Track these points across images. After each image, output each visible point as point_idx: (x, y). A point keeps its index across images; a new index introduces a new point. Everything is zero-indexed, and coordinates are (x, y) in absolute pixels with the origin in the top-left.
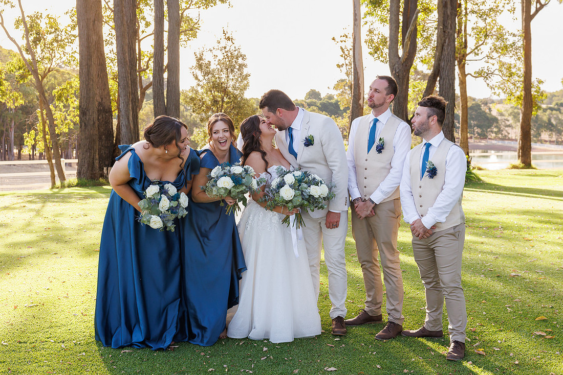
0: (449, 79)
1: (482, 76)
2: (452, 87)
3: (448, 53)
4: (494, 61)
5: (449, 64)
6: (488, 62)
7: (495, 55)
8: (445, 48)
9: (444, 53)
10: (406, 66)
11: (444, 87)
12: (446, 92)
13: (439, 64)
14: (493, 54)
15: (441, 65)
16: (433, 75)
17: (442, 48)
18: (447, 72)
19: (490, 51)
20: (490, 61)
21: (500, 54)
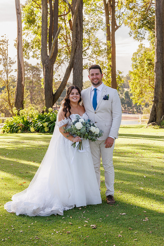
0: (79, 70)
1: (86, 69)
2: (81, 75)
3: (79, 54)
4: (94, 60)
5: (79, 61)
6: (90, 60)
7: (94, 56)
8: (77, 51)
9: (76, 54)
10: (52, 61)
11: (77, 74)
12: (77, 78)
13: (73, 61)
14: (93, 55)
15: (74, 61)
16: (69, 67)
17: (75, 51)
18: (78, 66)
19: (92, 53)
20: (91, 59)
21: (96, 56)
